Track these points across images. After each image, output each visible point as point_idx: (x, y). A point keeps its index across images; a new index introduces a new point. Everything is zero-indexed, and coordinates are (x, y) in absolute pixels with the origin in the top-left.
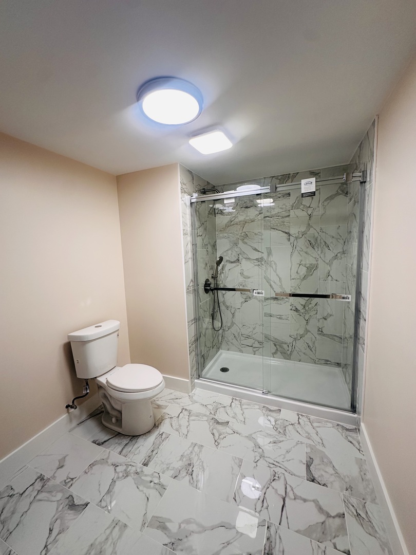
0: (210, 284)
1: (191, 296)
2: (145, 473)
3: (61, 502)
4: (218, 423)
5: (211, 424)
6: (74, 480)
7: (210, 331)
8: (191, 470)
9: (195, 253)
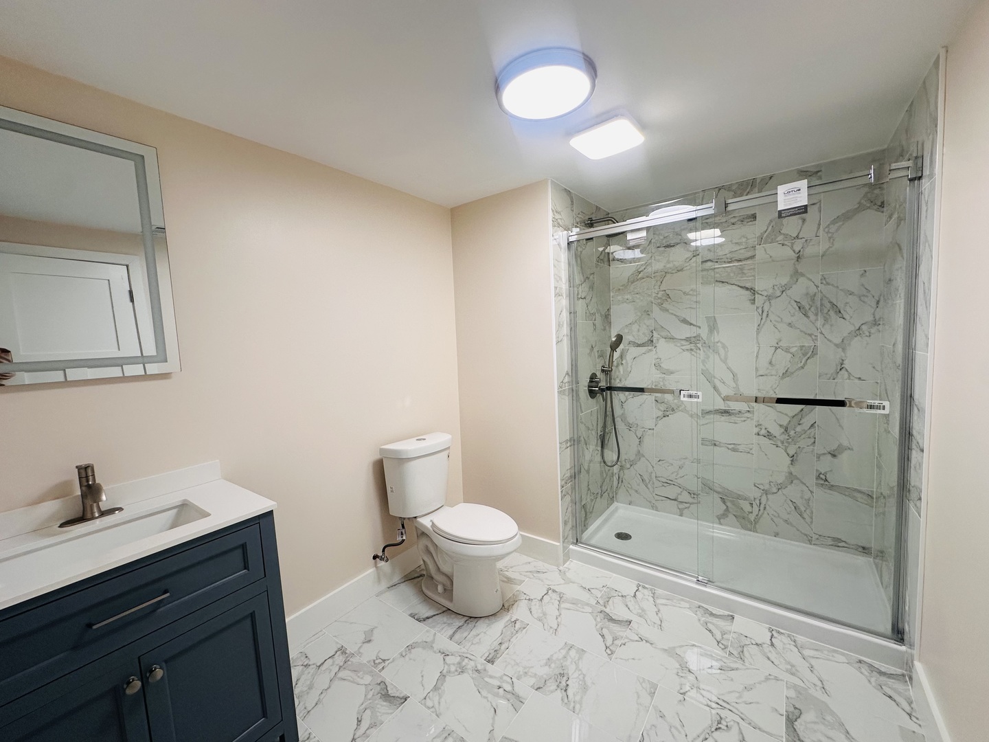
0: (597, 382)
1: (567, 400)
2: (489, 673)
3: (370, 687)
4: (611, 620)
5: (598, 619)
6: (387, 662)
7: (596, 467)
8: (564, 684)
9: (573, 328)
